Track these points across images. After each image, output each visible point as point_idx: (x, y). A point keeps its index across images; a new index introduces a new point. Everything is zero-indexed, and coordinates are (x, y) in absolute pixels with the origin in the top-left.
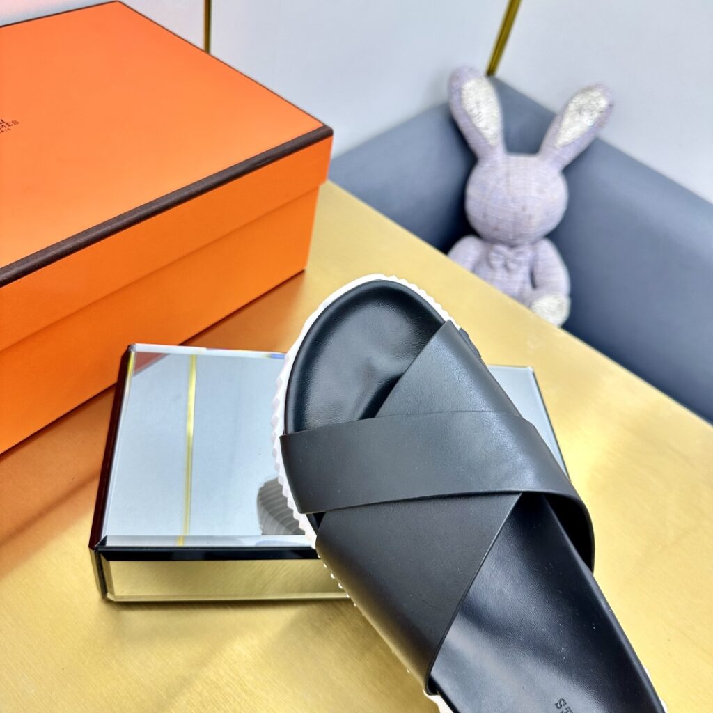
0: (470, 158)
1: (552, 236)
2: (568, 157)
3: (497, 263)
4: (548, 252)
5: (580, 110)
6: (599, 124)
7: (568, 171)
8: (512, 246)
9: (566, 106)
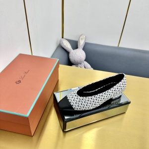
0: (68, 53)
1: (85, 60)
4: (86, 63)
5: (82, 39)
6: (85, 40)
7: (83, 49)
8: (81, 64)
9: (79, 39)
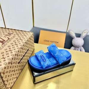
2: (84, 38)
3: (77, 50)
